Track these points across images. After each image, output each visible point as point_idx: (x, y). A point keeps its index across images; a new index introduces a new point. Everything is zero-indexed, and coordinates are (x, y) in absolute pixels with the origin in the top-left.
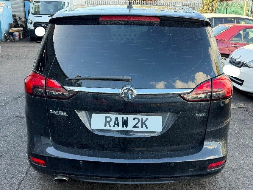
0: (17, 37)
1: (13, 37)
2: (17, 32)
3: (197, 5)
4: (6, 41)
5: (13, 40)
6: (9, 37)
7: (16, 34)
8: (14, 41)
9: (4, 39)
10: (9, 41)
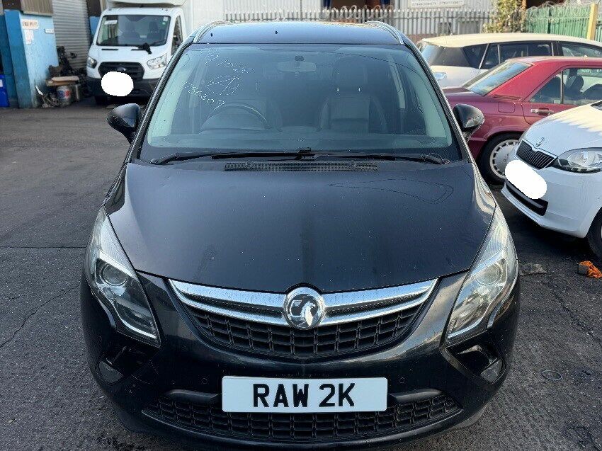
0: (66, 98)
1: (56, 96)
2: (66, 87)
3: (482, 16)
4: (40, 106)
5: (56, 104)
6: (49, 97)
7: (64, 89)
8: (58, 107)
9: (36, 103)
10: (46, 105)
